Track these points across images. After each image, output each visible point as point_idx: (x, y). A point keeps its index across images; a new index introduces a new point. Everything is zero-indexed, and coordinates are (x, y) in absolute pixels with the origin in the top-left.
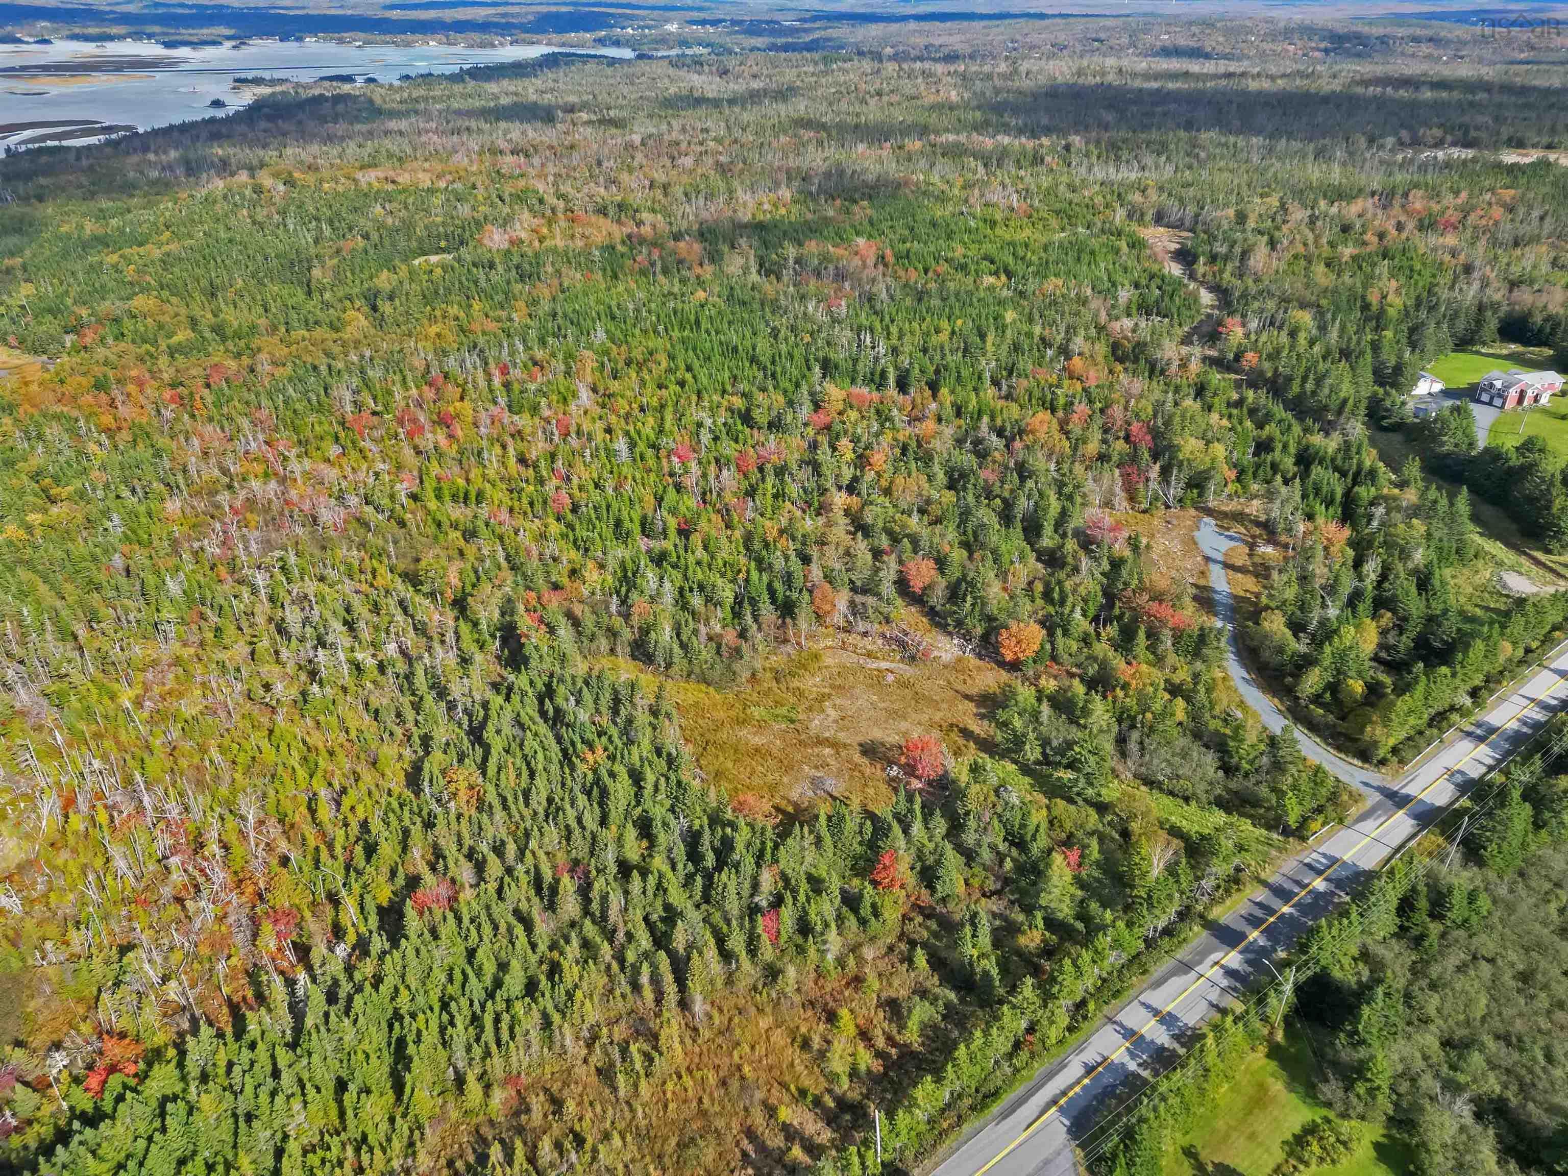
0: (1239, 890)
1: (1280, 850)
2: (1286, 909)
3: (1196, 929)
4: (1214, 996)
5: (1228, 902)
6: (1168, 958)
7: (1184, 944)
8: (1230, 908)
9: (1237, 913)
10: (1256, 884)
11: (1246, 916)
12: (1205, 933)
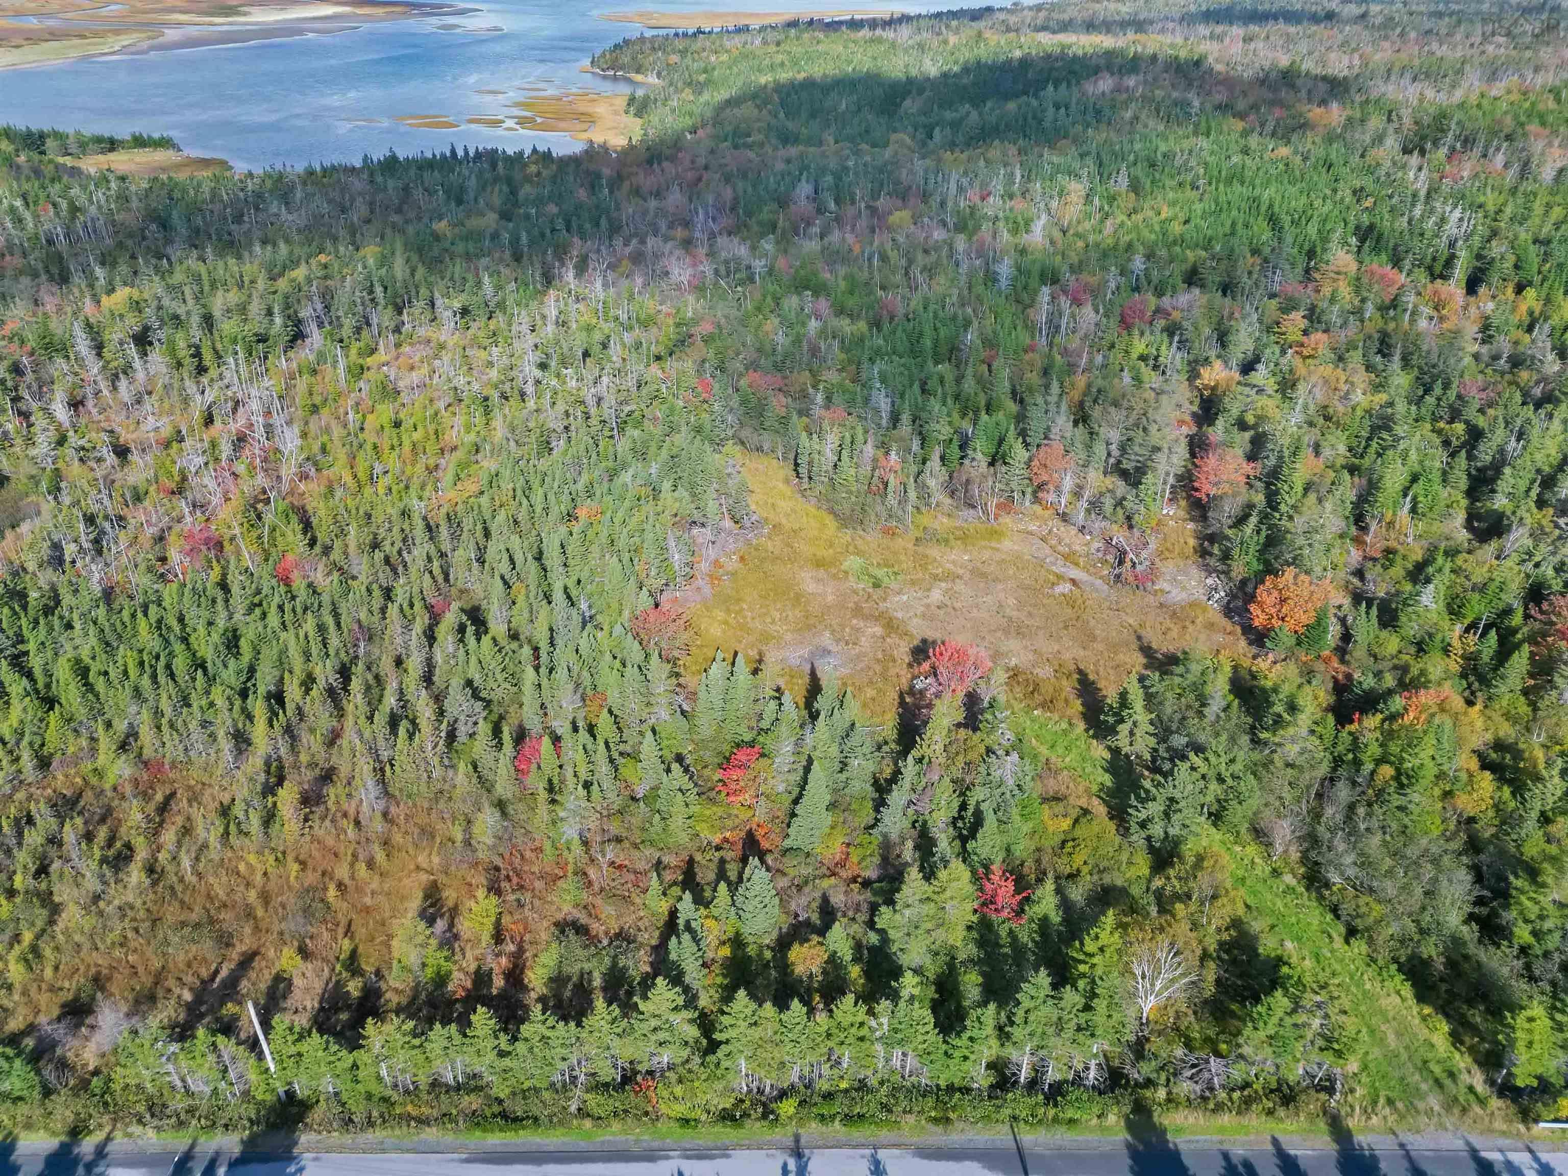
0: (1270, 1112)
1: (1452, 1103)
3: (1112, 1119)
6: (1007, 1127)
7: (1064, 1128)
8: (1222, 1130)
9: (1226, 1147)
10: (1322, 1124)
11: (1235, 1161)
12: (1121, 1135)
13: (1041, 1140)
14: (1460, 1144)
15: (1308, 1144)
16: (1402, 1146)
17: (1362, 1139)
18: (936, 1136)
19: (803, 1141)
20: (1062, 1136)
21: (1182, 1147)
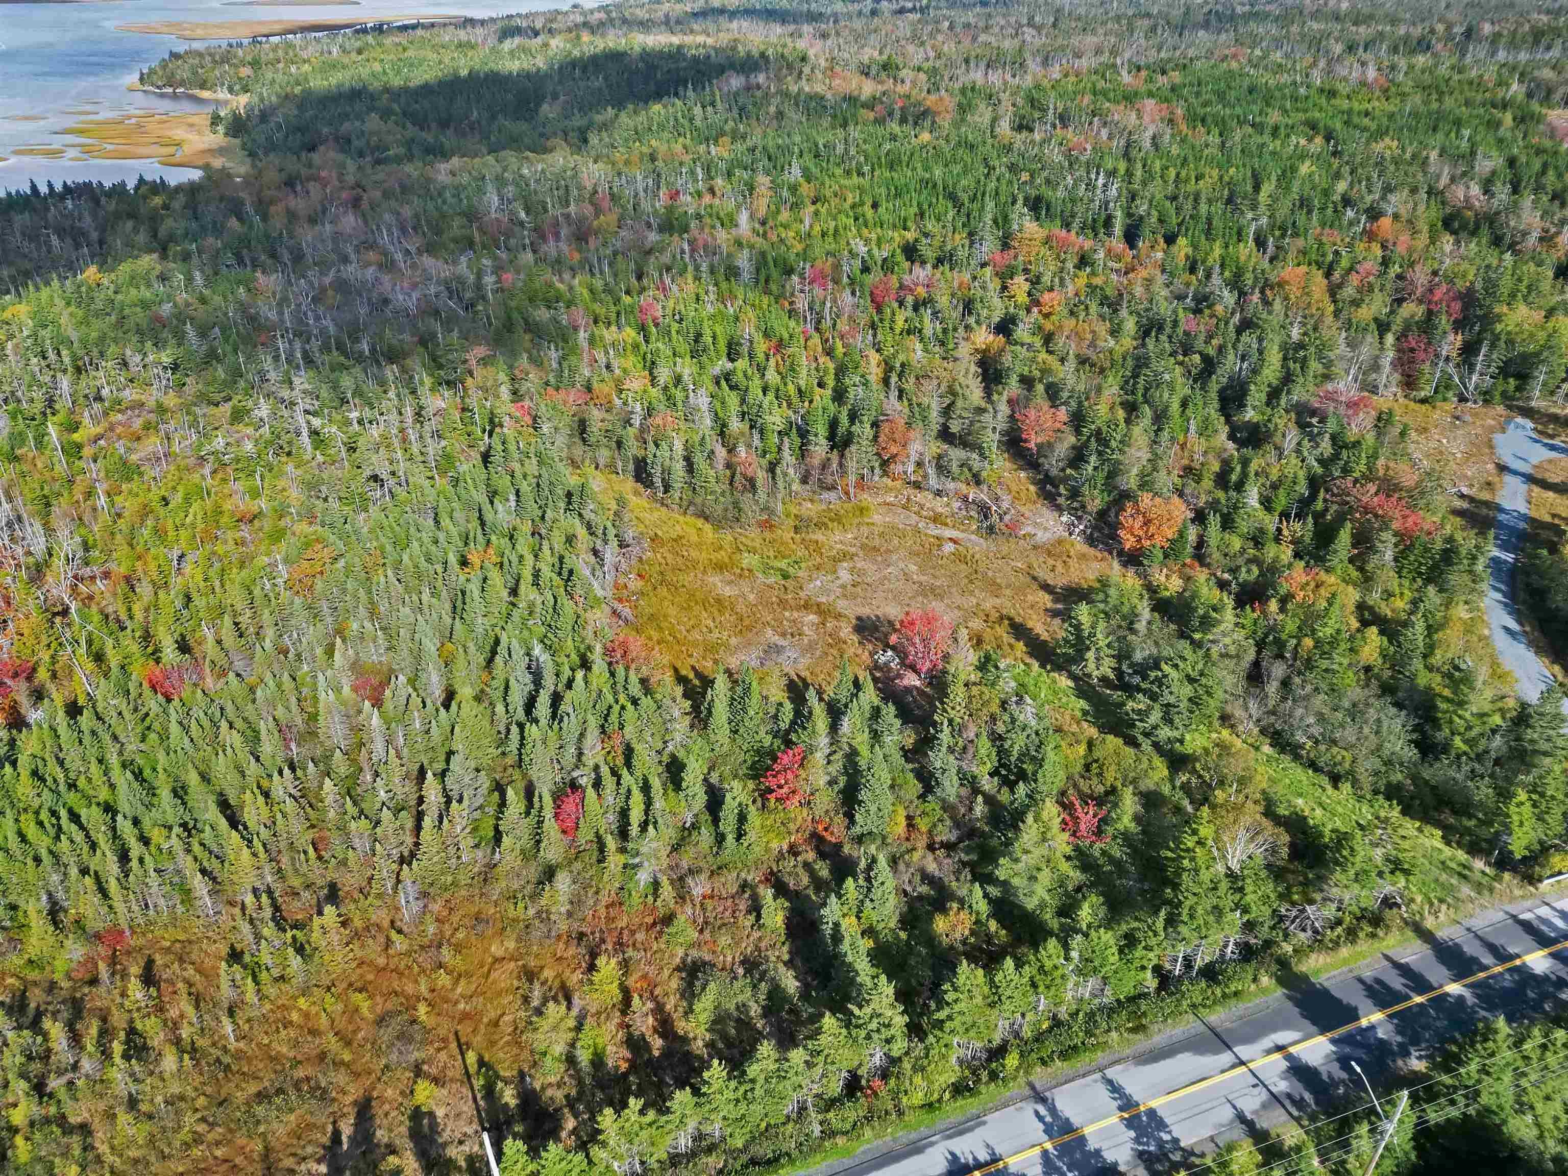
0: (1373, 936)
1: (1479, 887)
2: (1454, 988)
3: (1265, 980)
4: (1251, 1103)
5: (1345, 951)
6: (1191, 1017)
7: (1233, 1001)
8: (1345, 961)
9: (1355, 973)
10: (1410, 933)
11: (1369, 982)
12: (1279, 992)
13: (1223, 1016)
14: (1501, 916)
15: (1409, 951)
16: (1468, 929)
17: (1442, 934)
18: (1142, 1043)
19: (1038, 1086)
20: (1237, 1008)
21: (1326, 984)
